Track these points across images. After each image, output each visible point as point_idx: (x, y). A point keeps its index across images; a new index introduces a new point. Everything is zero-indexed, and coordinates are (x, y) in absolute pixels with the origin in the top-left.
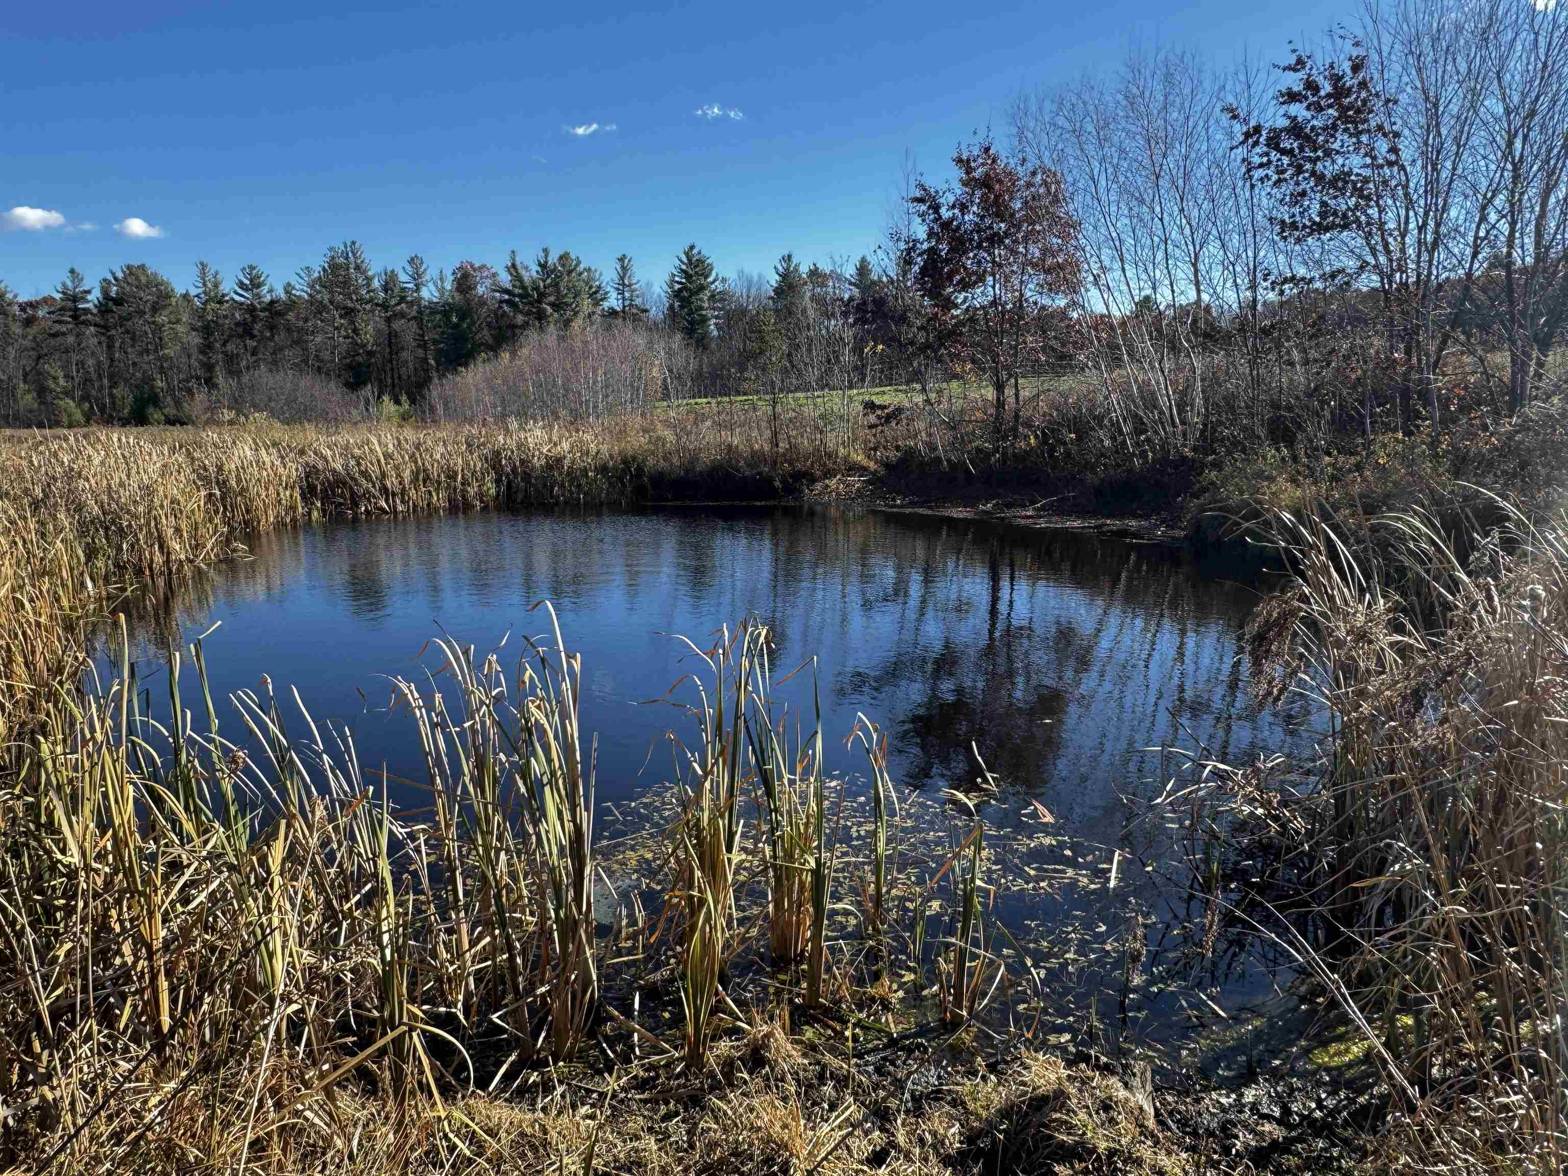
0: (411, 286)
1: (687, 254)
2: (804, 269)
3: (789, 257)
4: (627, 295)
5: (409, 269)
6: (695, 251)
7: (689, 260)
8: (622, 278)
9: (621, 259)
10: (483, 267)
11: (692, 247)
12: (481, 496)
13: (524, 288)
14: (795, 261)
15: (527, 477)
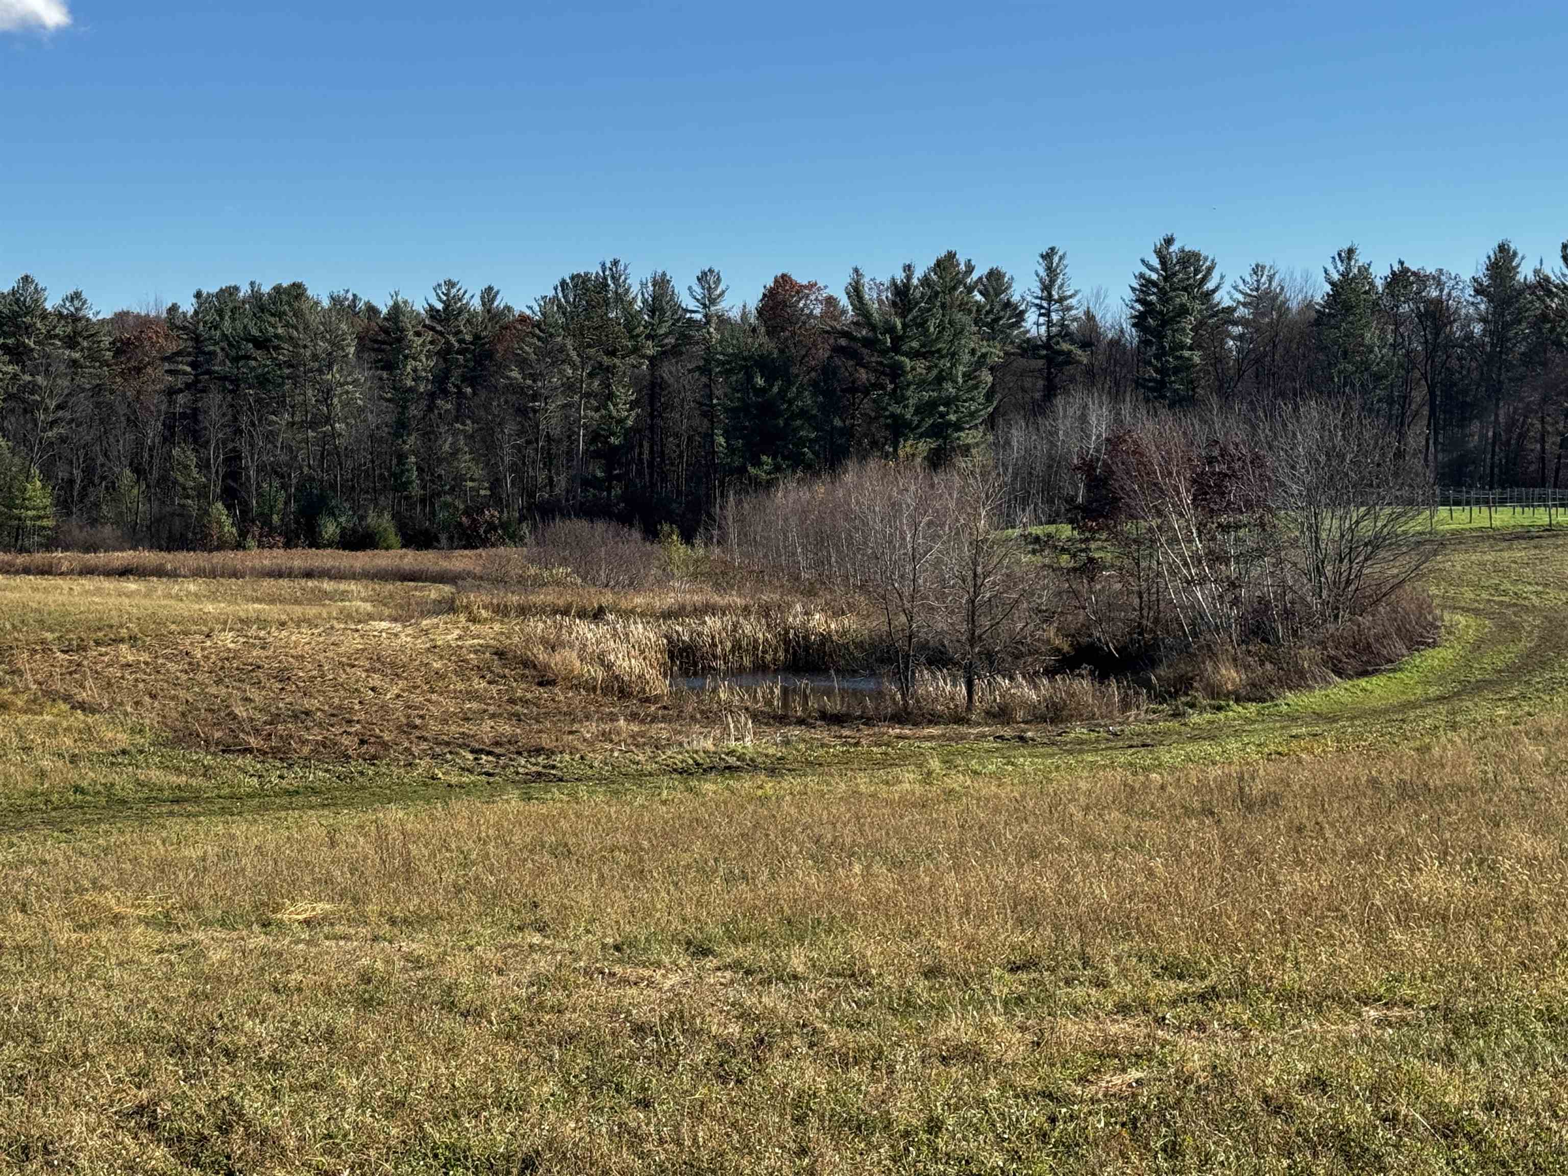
0: (698, 316)
1: (1159, 253)
2: (1380, 273)
3: (1351, 252)
4: (1055, 317)
5: (698, 289)
6: (1174, 248)
7: (1163, 262)
8: (1047, 288)
9: (1048, 256)
10: (812, 286)
11: (1169, 241)
12: (775, 660)
13: (873, 328)
14: (1361, 259)
15: (807, 648)
